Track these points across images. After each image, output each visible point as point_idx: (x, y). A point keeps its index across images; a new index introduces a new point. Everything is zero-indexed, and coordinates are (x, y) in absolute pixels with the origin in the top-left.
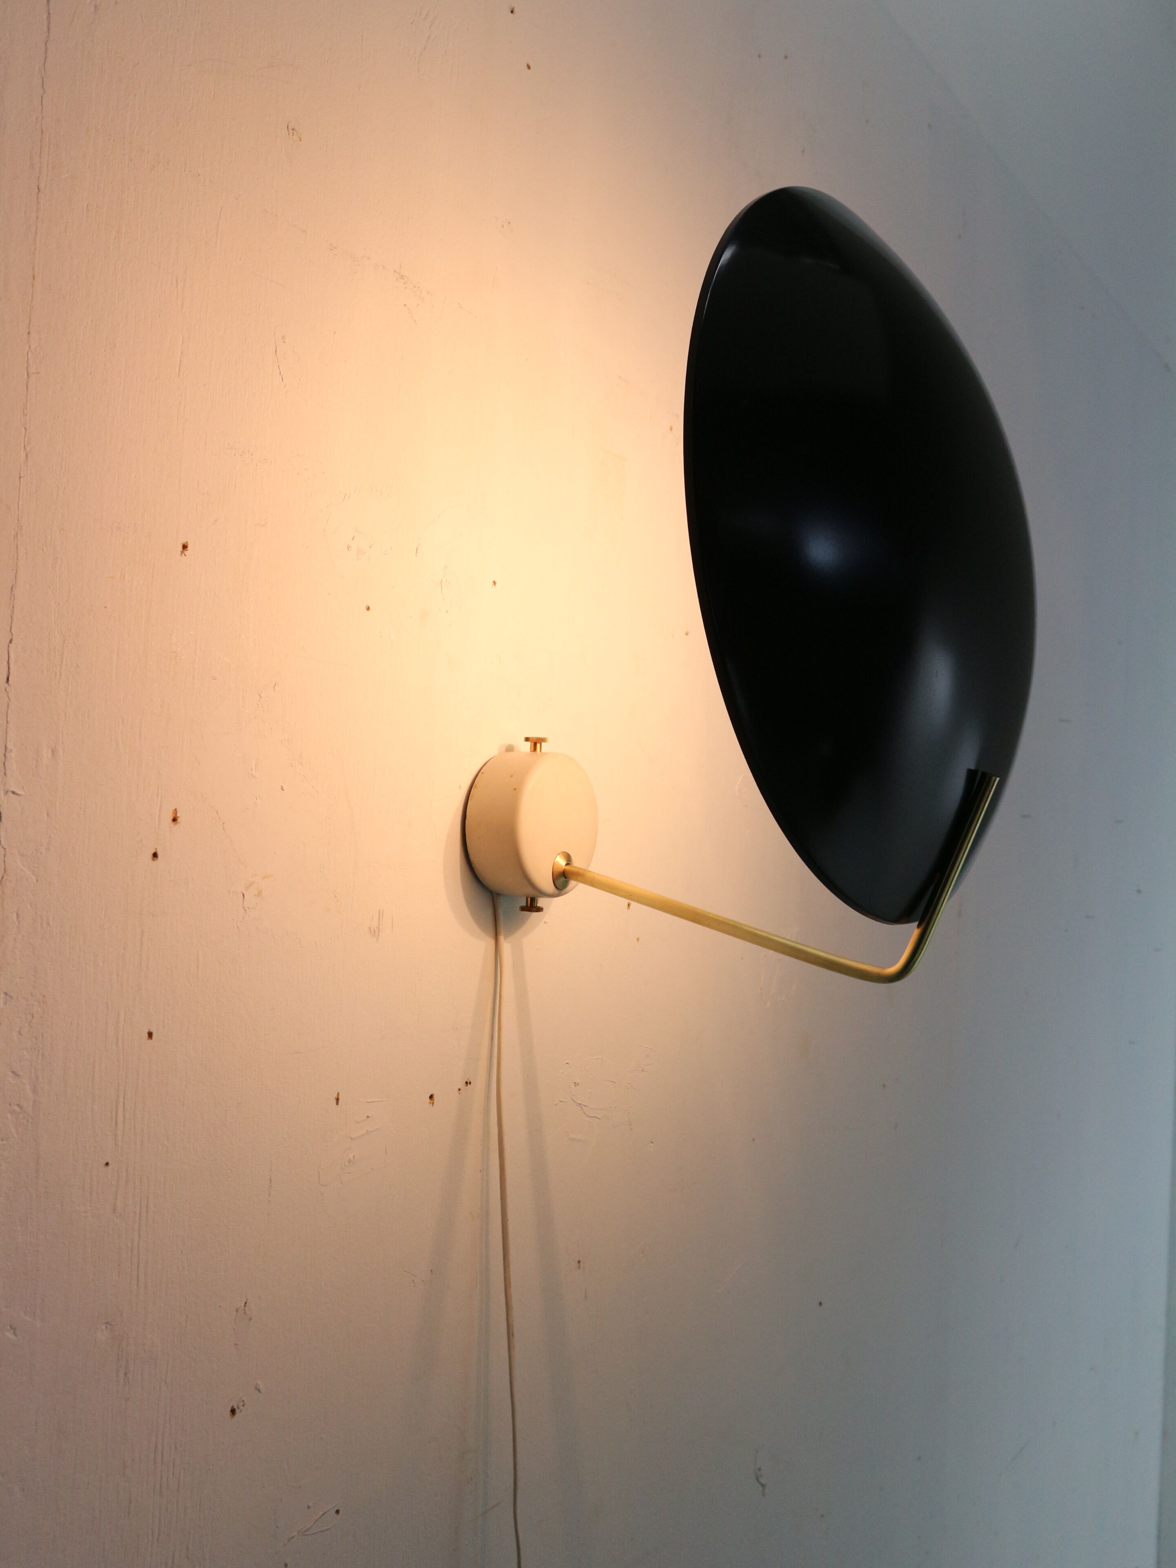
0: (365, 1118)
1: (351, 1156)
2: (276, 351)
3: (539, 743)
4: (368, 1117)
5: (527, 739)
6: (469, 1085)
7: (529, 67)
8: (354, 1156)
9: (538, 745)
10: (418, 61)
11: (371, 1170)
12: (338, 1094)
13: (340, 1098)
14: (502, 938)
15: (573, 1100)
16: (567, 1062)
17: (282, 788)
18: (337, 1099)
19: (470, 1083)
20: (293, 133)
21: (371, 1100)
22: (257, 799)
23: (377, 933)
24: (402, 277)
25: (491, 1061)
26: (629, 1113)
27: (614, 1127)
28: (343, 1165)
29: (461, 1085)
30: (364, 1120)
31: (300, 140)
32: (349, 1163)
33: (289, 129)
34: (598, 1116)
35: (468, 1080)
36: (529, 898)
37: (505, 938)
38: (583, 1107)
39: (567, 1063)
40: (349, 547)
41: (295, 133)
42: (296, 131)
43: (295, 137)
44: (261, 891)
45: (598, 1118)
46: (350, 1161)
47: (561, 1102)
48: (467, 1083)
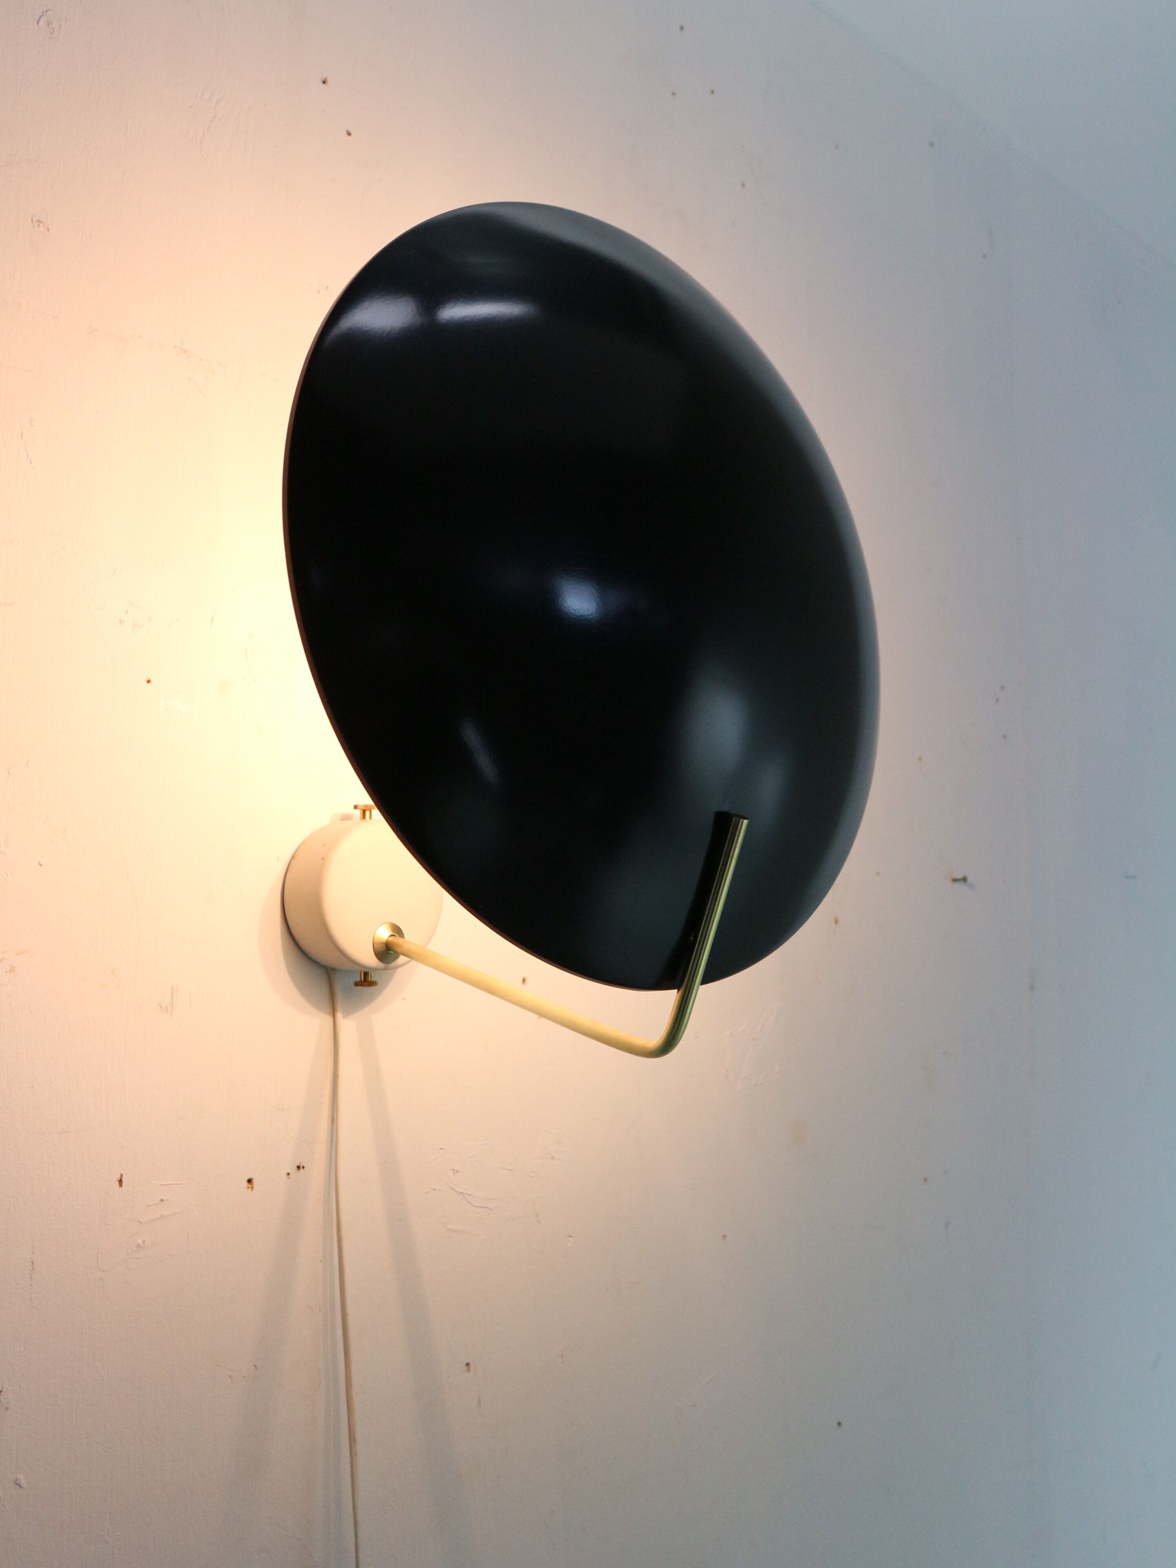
0: (158, 1202)
1: (140, 1241)
2: (22, 435)
3: (368, 810)
4: (162, 1200)
5: (356, 807)
6: (301, 1169)
7: (349, 134)
8: (144, 1241)
9: (367, 813)
10: (201, 141)
11: (168, 1256)
12: (122, 1175)
13: (124, 1180)
14: (339, 1015)
15: (451, 1188)
16: (441, 1147)
17: (39, 864)
18: (120, 1181)
19: (303, 1167)
20: (39, 225)
21: (166, 1183)
22: (7, 875)
23: (169, 1009)
24: (185, 351)
25: (331, 1145)
26: (534, 1204)
27: (514, 1219)
28: (130, 1251)
29: (292, 1169)
30: (157, 1203)
31: (48, 230)
32: (137, 1247)
33: (34, 221)
34: (489, 1207)
35: (300, 1163)
36: (362, 973)
37: (346, 1015)
38: (466, 1196)
39: (441, 1149)
40: (121, 621)
41: (41, 224)
42: (42, 222)
43: (41, 228)
44: (13, 968)
45: (489, 1209)
46: (138, 1246)
47: (435, 1190)
48: (298, 1167)
